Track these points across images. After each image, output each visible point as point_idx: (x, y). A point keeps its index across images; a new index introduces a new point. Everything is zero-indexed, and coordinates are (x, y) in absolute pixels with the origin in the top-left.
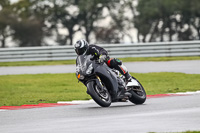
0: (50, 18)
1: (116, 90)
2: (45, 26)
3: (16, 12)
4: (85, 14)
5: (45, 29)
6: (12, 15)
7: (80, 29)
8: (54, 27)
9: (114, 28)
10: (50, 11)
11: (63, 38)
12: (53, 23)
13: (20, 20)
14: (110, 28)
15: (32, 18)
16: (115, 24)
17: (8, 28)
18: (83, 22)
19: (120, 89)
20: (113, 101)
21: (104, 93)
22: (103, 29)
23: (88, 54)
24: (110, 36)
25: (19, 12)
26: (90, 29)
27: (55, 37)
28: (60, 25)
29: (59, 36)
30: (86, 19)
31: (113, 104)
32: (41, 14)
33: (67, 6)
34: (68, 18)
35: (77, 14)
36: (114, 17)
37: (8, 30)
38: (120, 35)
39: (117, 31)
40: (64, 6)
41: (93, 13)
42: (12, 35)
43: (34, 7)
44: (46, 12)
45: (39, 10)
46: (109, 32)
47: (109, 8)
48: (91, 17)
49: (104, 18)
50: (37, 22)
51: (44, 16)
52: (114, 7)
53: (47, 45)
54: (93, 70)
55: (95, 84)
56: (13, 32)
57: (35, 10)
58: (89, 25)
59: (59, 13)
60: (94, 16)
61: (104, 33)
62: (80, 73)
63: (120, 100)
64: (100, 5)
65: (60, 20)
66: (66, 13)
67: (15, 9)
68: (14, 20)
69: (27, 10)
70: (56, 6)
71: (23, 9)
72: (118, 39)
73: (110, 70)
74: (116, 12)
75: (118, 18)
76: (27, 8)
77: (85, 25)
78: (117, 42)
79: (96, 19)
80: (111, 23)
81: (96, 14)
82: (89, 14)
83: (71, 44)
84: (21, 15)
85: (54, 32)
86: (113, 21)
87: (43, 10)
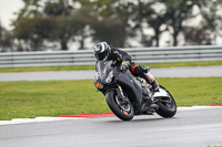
0: (134, 16)
1: (141, 101)
2: (129, 26)
3: (96, 10)
4: (173, 12)
5: (128, 29)
6: (92, 14)
7: (167, 29)
8: (138, 27)
9: (205, 28)
10: (135, 8)
11: (149, 39)
12: (137, 22)
13: (100, 19)
14: (200, 27)
15: (114, 16)
16: (206, 23)
17: (87, 28)
18: (170, 21)
19: (145, 100)
20: (136, 114)
21: (126, 104)
22: (193, 29)
23: (109, 59)
24: (201, 37)
25: (100, 10)
26: (178, 29)
27: (139, 38)
28: (145, 24)
29: (144, 36)
30: (174, 18)
31: (135, 118)
32: (124, 12)
33: (153, 3)
34: (154, 16)
35: (164, 12)
36: (205, 16)
37: (88, 30)
38: (212, 36)
39: (208, 31)
40: (150, 4)
41: (182, 11)
42: (91, 35)
43: (116, 5)
44: (130, 10)
45: (121, 8)
46: (200, 32)
47: (200, 6)
48: (179, 16)
49: (194, 17)
50: (119, 21)
51: (128, 15)
52: (205, 5)
53: (130, 47)
54: (113, 78)
55: (116, 94)
56: (93, 32)
57: (118, 8)
58: (177, 25)
59: (144, 12)
60: (183, 15)
61: (194, 33)
62: (99, 81)
63: (145, 113)
64: (189, 3)
65: (145, 20)
66: (152, 12)
67: (95, 7)
68: (95, 19)
69: (108, 8)
70: (141, 4)
71: (105, 7)
72: (210, 40)
73: (135, 78)
74: (207, 10)
75: (210, 17)
76: (108, 5)
77: (173, 25)
78: (209, 44)
79: (185, 18)
80: (202, 23)
81: (186, 12)
82: (177, 13)
83: (157, 45)
84: (102, 14)
85: (138, 32)
86: (204, 20)
87: (126, 8)
